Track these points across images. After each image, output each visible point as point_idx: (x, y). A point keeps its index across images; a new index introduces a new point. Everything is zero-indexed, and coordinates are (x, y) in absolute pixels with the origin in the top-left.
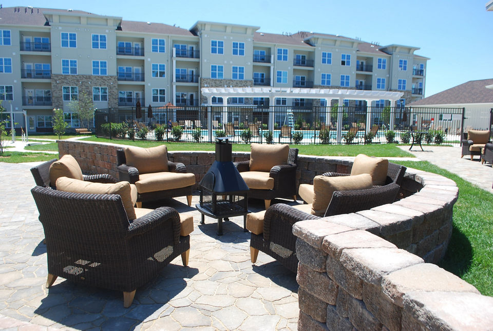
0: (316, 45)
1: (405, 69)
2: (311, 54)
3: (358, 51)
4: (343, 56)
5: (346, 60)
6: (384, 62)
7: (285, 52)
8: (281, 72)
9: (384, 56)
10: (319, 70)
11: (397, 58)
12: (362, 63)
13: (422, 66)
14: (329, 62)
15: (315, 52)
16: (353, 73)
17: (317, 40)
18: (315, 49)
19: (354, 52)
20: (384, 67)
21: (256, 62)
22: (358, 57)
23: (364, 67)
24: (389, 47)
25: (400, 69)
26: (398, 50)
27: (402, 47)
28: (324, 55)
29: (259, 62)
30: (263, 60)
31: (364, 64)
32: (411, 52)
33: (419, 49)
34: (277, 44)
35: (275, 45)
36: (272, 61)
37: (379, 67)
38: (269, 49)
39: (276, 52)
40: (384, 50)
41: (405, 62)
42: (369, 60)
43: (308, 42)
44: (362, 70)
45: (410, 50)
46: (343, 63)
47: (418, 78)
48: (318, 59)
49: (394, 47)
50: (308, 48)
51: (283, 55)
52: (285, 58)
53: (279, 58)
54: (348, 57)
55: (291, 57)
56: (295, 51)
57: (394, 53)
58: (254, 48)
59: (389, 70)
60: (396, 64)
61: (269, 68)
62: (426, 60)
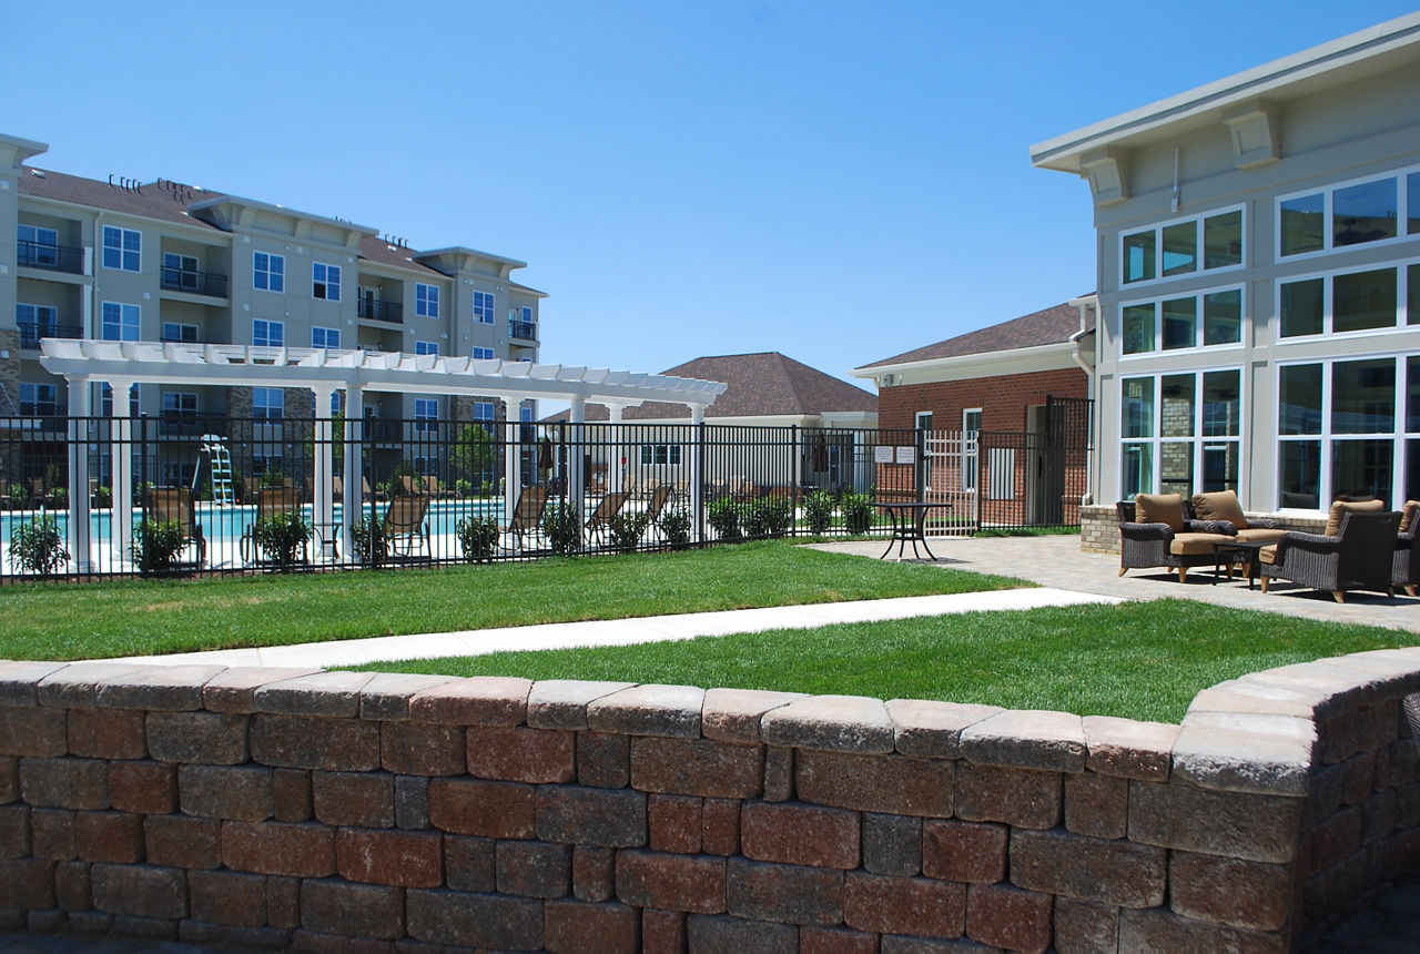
0: (234, 227)
1: (489, 319)
2: (220, 254)
3: (360, 257)
4: (319, 270)
5: (327, 283)
6: (433, 297)
7: (133, 240)
8: (117, 308)
9: (431, 280)
10: (247, 308)
11: (468, 286)
12: (370, 294)
13: (527, 312)
14: (277, 284)
15: (231, 248)
16: (350, 322)
17: (239, 215)
18: (231, 240)
19: (351, 260)
20: (433, 312)
21: (27, 265)
22: (363, 278)
23: (376, 308)
24: (446, 252)
25: (476, 318)
26: (469, 264)
27: (483, 258)
28: (261, 261)
29: (34, 266)
30: (46, 261)
31: (376, 297)
32: (503, 274)
33: (522, 265)
34: (102, 211)
35: (96, 214)
36: (88, 269)
37: (421, 309)
38: (74, 227)
39: (100, 238)
40: (428, 261)
41: (489, 298)
42: (391, 286)
43: (205, 216)
44: (369, 315)
45: (500, 265)
46: (319, 291)
47: (519, 347)
48: (242, 274)
49: (460, 255)
50: (207, 235)
51: (121, 251)
52: (132, 262)
53: (111, 259)
54: (334, 273)
55: (150, 260)
56: (165, 242)
57: (460, 271)
58: (23, 216)
59: (448, 319)
60: (466, 305)
61: (76, 290)
62: (538, 297)
